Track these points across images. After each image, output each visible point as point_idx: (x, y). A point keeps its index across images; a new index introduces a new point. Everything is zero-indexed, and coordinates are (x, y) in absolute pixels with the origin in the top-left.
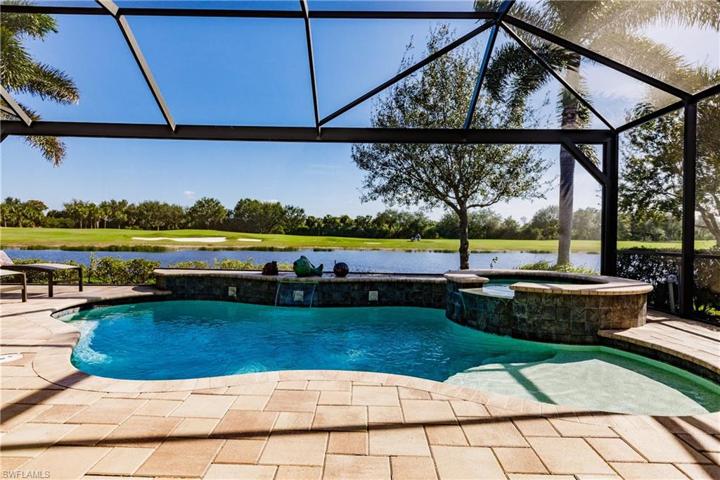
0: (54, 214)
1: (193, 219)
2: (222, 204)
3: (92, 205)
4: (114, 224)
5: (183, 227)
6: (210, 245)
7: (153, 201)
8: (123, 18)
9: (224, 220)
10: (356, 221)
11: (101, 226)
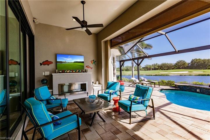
1: (176, 66)
3: (150, 65)
4: (155, 69)
5: (173, 69)
6: (183, 74)
7: (164, 63)
8: (166, 34)
9: (187, 66)
11: (152, 70)
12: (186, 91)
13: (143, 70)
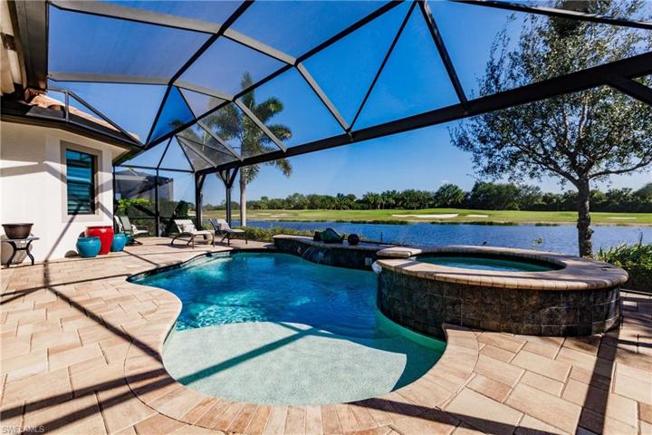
0: (359, 202)
1: (438, 200)
2: (460, 188)
4: (388, 206)
5: (432, 207)
6: (441, 220)
9: (462, 200)
10: (607, 194)
11: (381, 208)
12: (286, 252)
13: (357, 209)
